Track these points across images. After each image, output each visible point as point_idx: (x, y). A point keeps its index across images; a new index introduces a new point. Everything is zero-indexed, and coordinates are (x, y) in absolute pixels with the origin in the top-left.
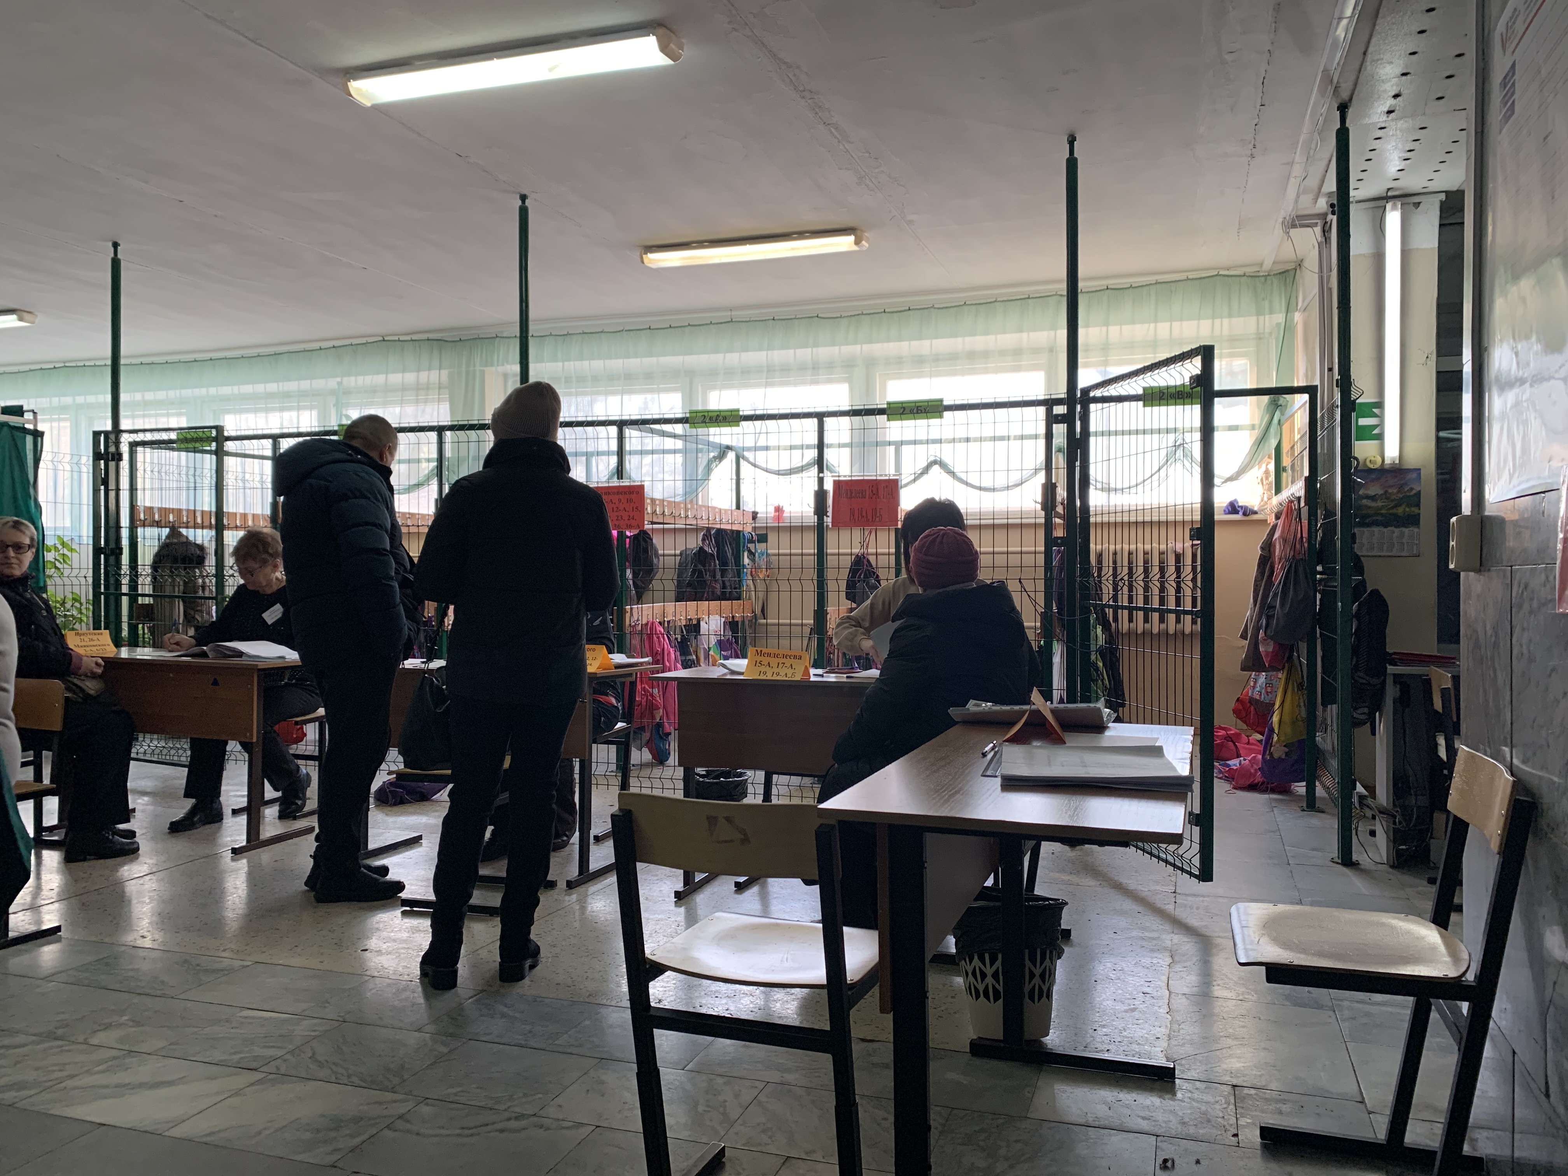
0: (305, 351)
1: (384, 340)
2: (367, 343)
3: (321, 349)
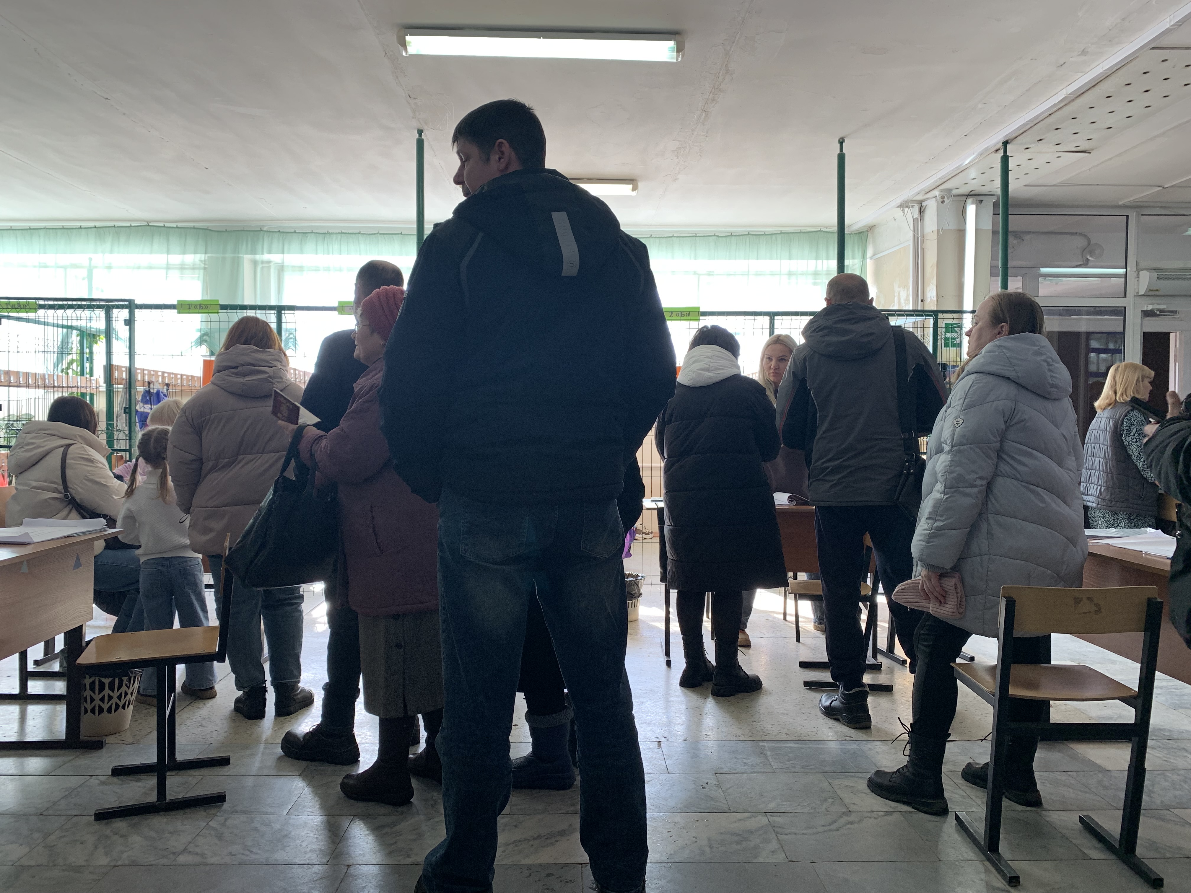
1: (148, 225)
2: (131, 226)
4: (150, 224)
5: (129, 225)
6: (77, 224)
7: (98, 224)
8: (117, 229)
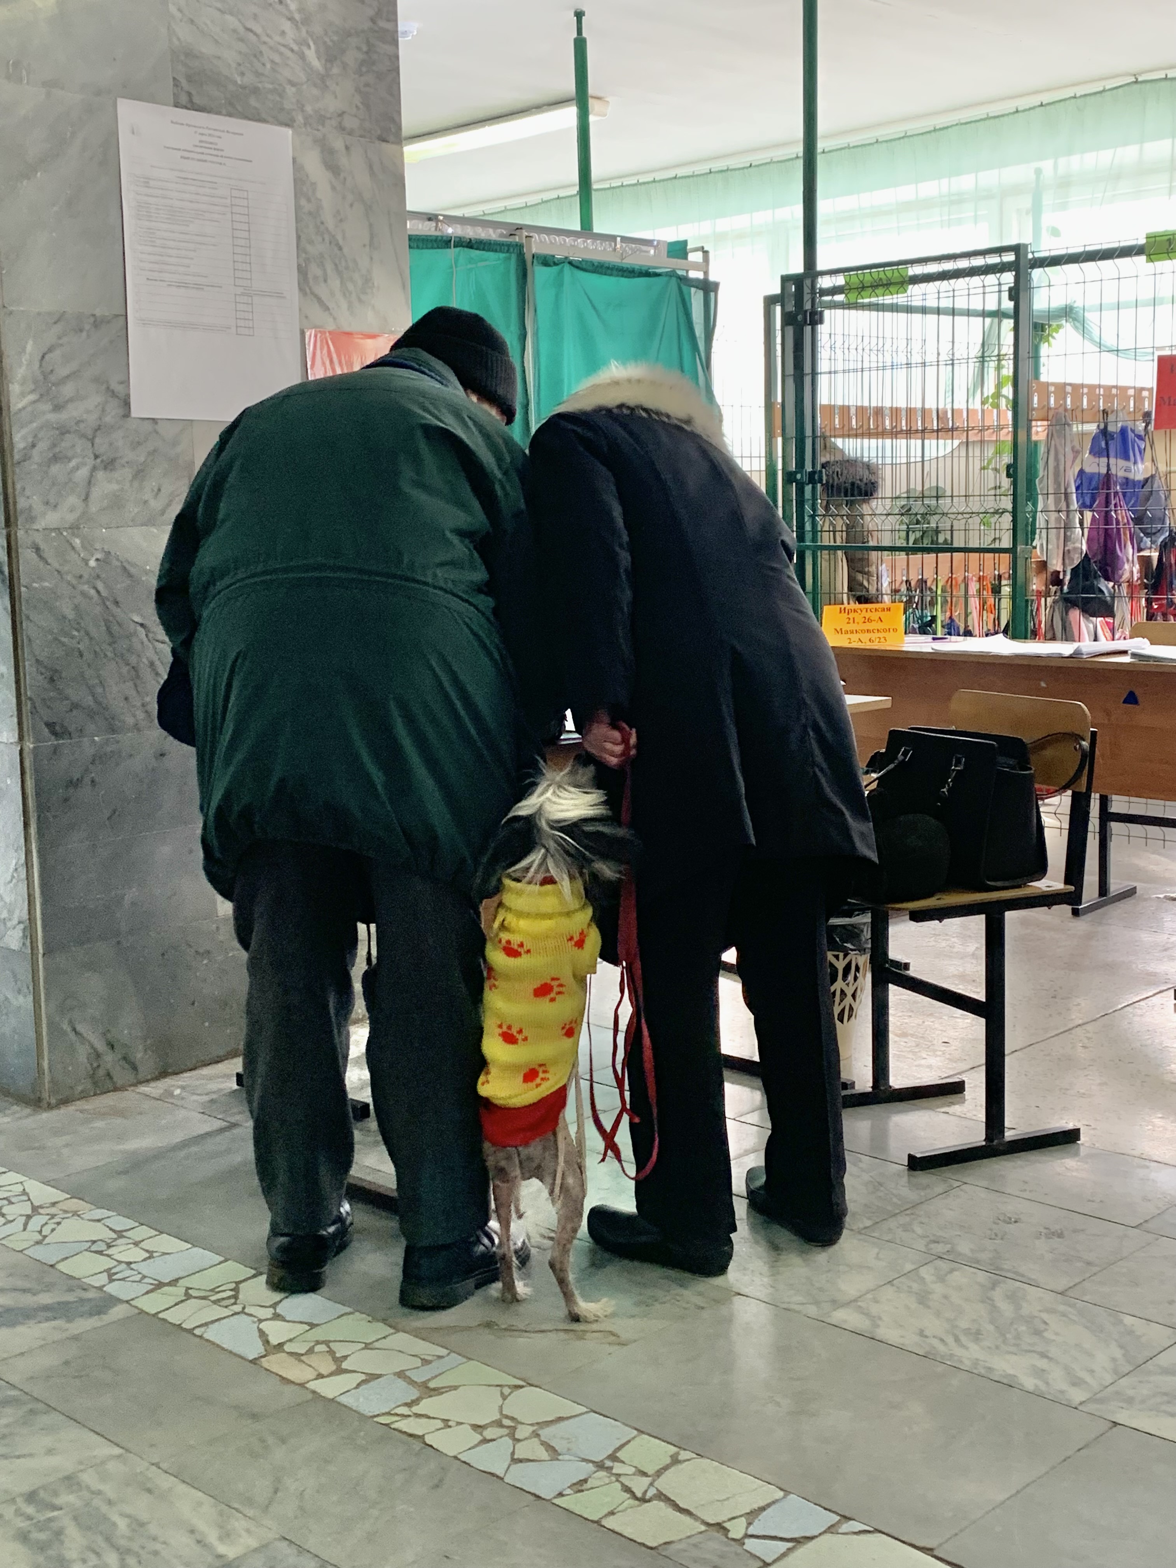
0: (988, 118)
1: (1137, 82)
2: (1104, 91)
3: (1017, 111)
4: (1140, 79)
5: (1101, 89)
6: (1009, 106)
7: (1046, 98)
8: (1079, 100)
